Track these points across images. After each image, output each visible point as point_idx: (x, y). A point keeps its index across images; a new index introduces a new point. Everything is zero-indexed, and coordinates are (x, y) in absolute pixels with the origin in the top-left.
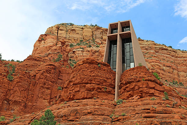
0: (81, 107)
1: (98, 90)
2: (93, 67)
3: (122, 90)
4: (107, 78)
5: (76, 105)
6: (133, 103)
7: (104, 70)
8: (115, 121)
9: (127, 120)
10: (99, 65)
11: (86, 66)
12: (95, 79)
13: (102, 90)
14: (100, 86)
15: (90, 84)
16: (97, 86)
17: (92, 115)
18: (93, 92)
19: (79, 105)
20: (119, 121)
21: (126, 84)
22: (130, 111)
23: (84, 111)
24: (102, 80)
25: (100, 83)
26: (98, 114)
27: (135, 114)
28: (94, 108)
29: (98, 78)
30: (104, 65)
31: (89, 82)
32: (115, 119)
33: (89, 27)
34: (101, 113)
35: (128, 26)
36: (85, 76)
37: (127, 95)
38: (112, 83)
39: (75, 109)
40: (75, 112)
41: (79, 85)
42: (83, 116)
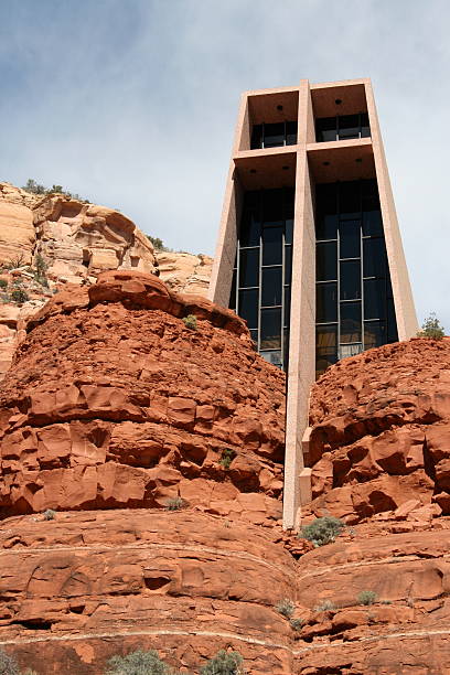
0: (97, 547)
1: (183, 464)
2: (154, 327)
3: (324, 469)
4: (237, 398)
5: (59, 535)
6: (415, 534)
7: (218, 350)
8: (314, 634)
9: (391, 626)
10: (191, 319)
11: (113, 318)
12: (167, 394)
13: (207, 462)
14: (196, 441)
15: (138, 420)
16: (176, 439)
17: (171, 594)
18: (152, 473)
19: (81, 537)
20: (340, 637)
21: (351, 434)
22: (408, 580)
23: (120, 570)
24: (205, 403)
25: (197, 420)
26: (208, 589)
27: (441, 596)
28: (181, 554)
29: (186, 390)
30: (218, 319)
31: (133, 410)
32: (312, 623)
33: (16, 194)
34: (224, 585)
35: (352, 112)
36: (109, 371)
37: (359, 500)
38: (265, 429)
39: (57, 559)
40: (62, 575)
41: (66, 426)
42: (111, 600)
